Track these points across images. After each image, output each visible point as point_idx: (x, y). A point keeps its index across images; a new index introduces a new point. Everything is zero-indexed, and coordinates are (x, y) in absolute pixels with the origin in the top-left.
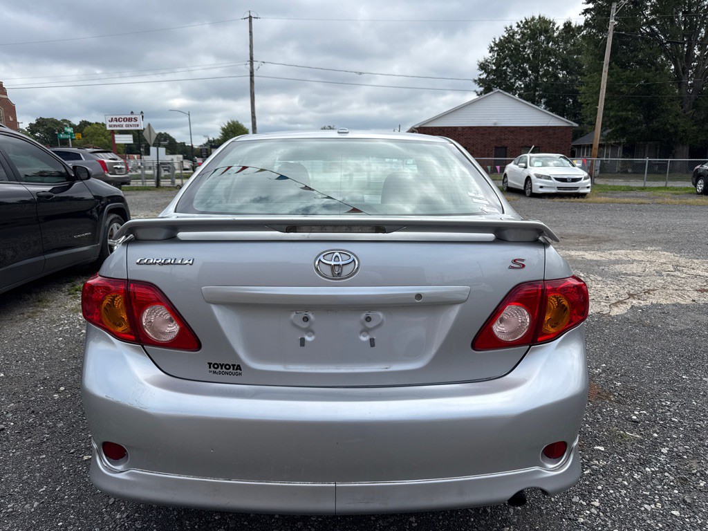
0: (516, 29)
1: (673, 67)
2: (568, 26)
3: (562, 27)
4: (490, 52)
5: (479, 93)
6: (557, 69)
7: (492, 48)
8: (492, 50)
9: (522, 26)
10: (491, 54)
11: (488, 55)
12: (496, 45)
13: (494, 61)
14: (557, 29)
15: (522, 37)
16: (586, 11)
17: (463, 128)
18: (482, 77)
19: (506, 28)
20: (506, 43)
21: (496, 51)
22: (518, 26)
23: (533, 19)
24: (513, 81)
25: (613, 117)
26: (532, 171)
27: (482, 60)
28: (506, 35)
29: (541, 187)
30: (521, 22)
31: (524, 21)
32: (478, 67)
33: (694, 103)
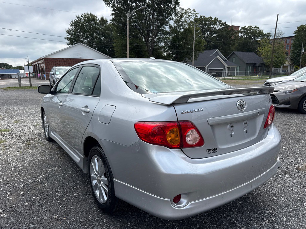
0: (81, 18)
1: (144, 39)
2: (102, 19)
3: (100, 19)
4: (71, 26)
5: (68, 44)
6: (100, 36)
7: (71, 24)
8: (71, 25)
9: (83, 16)
10: (71, 27)
11: (70, 27)
12: (73, 23)
13: (73, 30)
14: (98, 19)
15: (84, 21)
16: (113, 14)
17: (67, 59)
18: (68, 37)
19: (77, 16)
20: (78, 23)
21: (73, 26)
22: (82, 16)
23: (88, 14)
24: (82, 39)
27: (68, 29)
28: (77, 20)
30: (83, 15)
31: (84, 14)
32: (66, 32)
33: (152, 53)
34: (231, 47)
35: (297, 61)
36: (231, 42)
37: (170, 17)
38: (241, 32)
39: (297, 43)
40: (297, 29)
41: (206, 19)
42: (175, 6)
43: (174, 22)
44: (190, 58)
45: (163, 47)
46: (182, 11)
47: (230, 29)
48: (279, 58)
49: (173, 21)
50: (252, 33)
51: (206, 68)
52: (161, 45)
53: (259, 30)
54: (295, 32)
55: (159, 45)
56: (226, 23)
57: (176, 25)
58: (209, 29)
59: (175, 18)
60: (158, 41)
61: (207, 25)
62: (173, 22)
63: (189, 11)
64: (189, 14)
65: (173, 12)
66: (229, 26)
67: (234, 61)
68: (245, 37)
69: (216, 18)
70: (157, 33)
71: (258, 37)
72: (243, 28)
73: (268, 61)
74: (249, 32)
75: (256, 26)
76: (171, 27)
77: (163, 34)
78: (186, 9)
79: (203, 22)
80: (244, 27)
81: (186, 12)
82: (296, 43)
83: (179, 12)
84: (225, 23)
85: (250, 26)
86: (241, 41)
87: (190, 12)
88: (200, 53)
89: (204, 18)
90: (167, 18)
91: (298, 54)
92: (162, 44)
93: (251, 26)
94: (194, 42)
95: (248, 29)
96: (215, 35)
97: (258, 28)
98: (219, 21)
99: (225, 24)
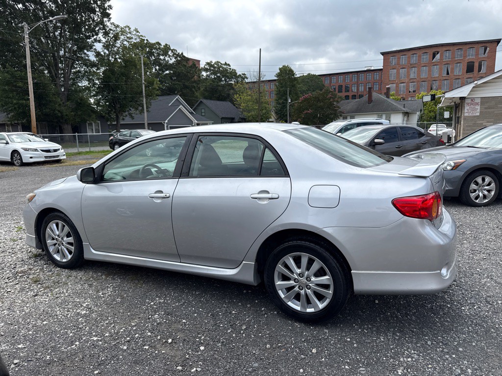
25: (15, 104)
26: (18, 146)
29: (31, 158)
33: (67, 97)
34: (195, 92)
35: (283, 115)
36: (195, 85)
37: (95, 37)
38: (206, 70)
39: (281, 89)
40: (279, 71)
41: (151, 46)
42: (102, 19)
43: (104, 46)
44: (138, 108)
45: (87, 88)
46: (116, 28)
47: (190, 63)
48: (263, 110)
49: (101, 44)
50: (221, 72)
51: (166, 125)
52: (83, 85)
53: (230, 69)
54: (277, 74)
55: (79, 84)
56: (184, 54)
57: (107, 52)
58: (157, 62)
59: (104, 40)
60: (76, 77)
61: (154, 55)
62: (102, 47)
63: (127, 29)
64: (128, 36)
65: (100, 29)
66: (188, 59)
67: (203, 114)
68: (213, 77)
69: (166, 45)
70: (73, 63)
71: (231, 79)
72: (208, 64)
73: (250, 114)
74: (217, 71)
75: (226, 63)
76: (98, 54)
77: (86, 65)
78: (123, 27)
79: (147, 50)
80: (209, 62)
81: (123, 32)
82: (279, 90)
83: (111, 30)
84: (182, 53)
85: (218, 62)
86: (208, 84)
87: (130, 33)
88: (152, 101)
89: (148, 44)
90: (89, 37)
91: (284, 105)
92: (84, 83)
93: (220, 62)
94: (143, 81)
95: (216, 66)
96: (167, 72)
97: (229, 65)
98: (172, 51)
99: (182, 56)
